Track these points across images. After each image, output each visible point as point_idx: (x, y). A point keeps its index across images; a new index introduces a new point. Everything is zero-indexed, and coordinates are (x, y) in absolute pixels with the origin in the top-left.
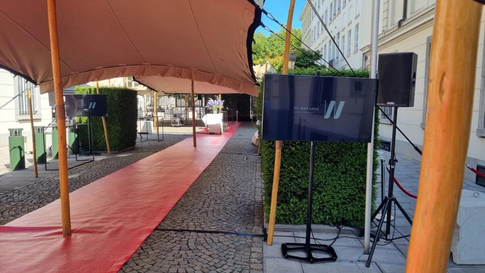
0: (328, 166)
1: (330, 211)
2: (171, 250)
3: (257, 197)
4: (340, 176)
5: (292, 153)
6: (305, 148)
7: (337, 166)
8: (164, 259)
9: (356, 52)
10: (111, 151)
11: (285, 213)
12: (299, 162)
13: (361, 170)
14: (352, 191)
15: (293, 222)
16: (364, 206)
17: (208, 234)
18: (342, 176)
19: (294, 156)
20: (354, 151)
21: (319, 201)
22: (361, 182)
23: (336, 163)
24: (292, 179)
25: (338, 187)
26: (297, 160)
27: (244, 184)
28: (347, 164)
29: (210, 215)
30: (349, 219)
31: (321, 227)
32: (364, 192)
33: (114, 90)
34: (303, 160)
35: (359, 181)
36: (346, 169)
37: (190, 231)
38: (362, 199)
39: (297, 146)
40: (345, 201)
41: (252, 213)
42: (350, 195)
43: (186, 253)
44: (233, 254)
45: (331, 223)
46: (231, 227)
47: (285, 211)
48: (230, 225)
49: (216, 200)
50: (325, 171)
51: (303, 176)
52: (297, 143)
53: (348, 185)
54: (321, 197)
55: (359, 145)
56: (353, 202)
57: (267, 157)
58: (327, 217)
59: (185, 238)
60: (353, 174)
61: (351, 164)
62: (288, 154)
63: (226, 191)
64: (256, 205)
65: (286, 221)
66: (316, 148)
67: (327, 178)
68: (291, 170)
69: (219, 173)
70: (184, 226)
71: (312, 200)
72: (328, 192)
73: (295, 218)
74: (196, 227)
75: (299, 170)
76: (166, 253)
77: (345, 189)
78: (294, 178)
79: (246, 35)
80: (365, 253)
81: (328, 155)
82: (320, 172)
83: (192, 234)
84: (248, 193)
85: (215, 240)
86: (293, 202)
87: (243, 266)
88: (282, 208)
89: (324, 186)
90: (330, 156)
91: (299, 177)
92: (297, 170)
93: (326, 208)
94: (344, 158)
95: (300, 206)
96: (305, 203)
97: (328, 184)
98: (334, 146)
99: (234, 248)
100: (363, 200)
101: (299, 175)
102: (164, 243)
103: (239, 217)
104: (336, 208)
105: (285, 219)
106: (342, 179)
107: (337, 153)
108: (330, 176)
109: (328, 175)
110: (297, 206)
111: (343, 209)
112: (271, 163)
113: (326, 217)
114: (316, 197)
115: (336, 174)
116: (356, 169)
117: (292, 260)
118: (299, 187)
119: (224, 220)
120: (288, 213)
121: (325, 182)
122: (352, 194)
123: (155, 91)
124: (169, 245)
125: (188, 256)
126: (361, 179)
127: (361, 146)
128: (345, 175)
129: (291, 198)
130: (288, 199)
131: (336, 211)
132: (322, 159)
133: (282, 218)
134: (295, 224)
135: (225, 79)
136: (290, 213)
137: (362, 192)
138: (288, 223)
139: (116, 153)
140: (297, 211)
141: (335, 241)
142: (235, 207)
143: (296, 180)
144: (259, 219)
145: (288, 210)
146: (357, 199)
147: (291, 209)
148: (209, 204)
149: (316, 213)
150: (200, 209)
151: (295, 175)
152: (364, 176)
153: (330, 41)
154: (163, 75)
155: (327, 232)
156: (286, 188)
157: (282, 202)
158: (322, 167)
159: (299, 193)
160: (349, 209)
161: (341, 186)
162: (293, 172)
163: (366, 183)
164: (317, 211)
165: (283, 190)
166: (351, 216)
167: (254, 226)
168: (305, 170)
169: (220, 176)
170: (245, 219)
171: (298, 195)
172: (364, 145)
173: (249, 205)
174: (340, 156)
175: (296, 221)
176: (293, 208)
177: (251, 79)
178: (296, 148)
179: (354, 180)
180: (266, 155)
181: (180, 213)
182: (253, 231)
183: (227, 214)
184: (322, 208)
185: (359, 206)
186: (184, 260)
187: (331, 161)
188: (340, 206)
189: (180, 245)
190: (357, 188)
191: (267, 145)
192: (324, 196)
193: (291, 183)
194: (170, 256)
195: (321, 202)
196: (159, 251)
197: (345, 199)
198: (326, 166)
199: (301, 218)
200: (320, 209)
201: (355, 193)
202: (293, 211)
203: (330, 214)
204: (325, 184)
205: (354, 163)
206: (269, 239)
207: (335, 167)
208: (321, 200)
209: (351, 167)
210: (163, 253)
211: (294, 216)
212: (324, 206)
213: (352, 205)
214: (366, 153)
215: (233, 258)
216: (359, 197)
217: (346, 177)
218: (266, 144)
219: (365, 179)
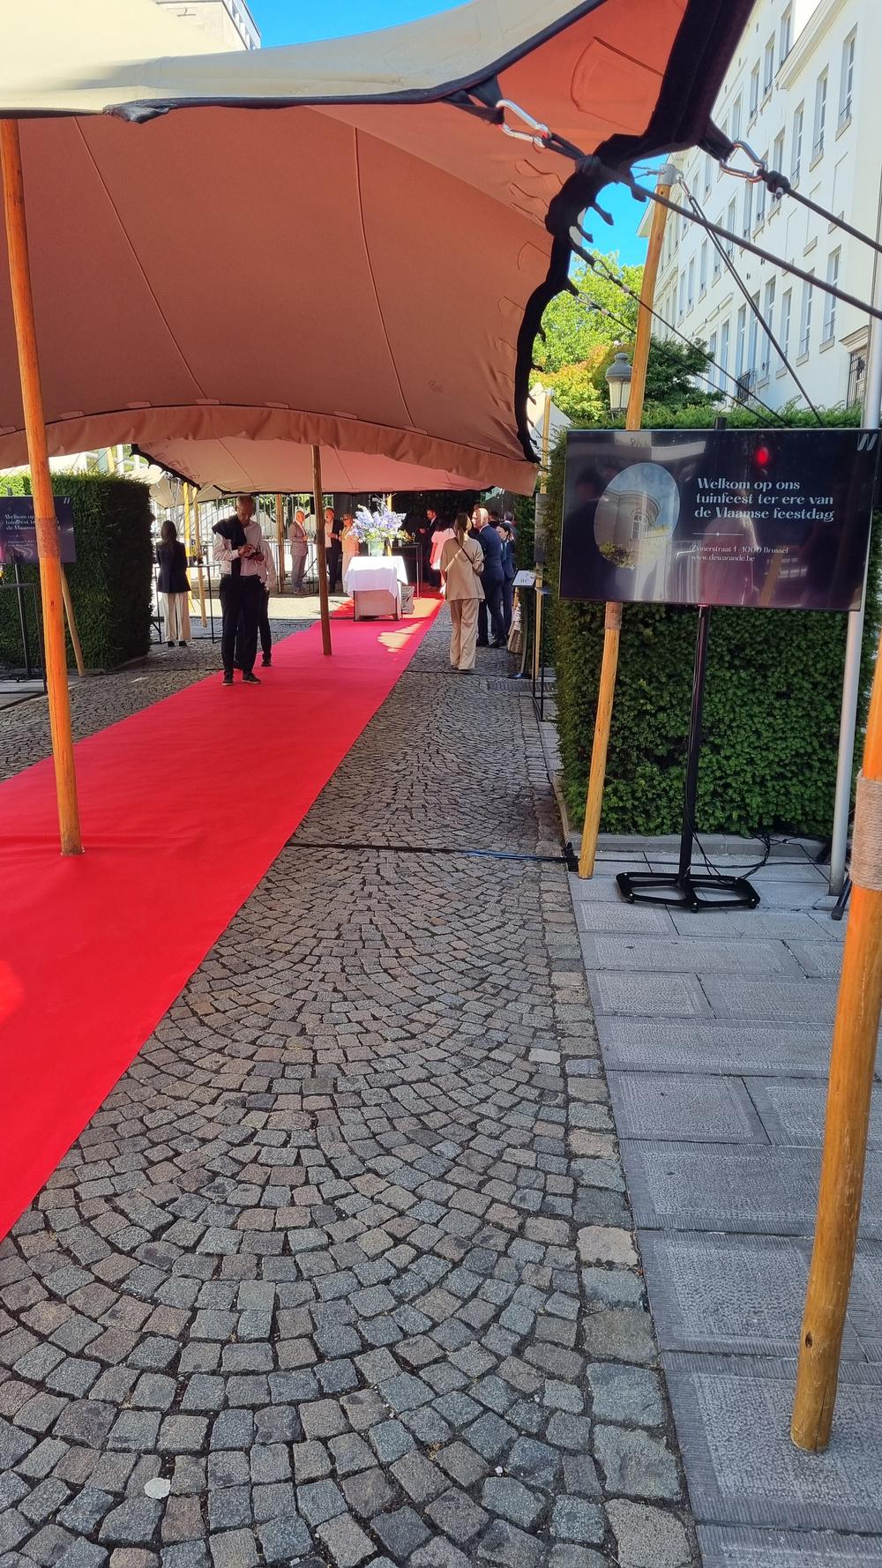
0: (740, 678)
1: (743, 799)
2: (341, 883)
3: (536, 779)
4: (771, 704)
5: (644, 644)
6: (679, 629)
7: (765, 677)
8: (331, 900)
9: (826, 346)
10: (86, 666)
11: (621, 804)
12: (663, 670)
13: (830, 686)
14: (803, 744)
15: (642, 829)
16: (833, 785)
17: (424, 854)
18: (777, 704)
19: (648, 652)
20: (810, 636)
21: (713, 772)
22: (828, 720)
23: (763, 668)
24: (644, 713)
25: (765, 734)
26: (658, 663)
27: (494, 748)
28: (792, 672)
29: (419, 815)
30: (793, 818)
31: (718, 838)
32: (835, 748)
33: (87, 482)
34: (674, 665)
35: (823, 718)
36: (789, 685)
37: (378, 848)
38: (830, 765)
39: (657, 624)
40: (782, 770)
41: (530, 814)
42: (798, 755)
43: (379, 890)
44: (496, 894)
45: (744, 831)
46: (478, 842)
47: (621, 799)
48: (474, 836)
49: (426, 784)
50: (731, 692)
51: (673, 706)
52: (657, 617)
53: (792, 729)
54: (718, 762)
55: (826, 620)
56: (803, 775)
57: (577, 656)
58: (735, 815)
59: (367, 861)
60: (806, 698)
61: (802, 671)
62: (632, 646)
63: (449, 765)
64: (536, 797)
65: (624, 827)
66: (711, 630)
67: (737, 709)
68: (641, 689)
69: (416, 721)
70: (357, 837)
71: (694, 769)
72: (738, 747)
73: (649, 817)
74: (388, 840)
75: (662, 690)
76: (332, 888)
77: (785, 739)
78: (646, 712)
79: (519, 317)
80: (831, 894)
81: (741, 648)
82: (719, 695)
83: (383, 853)
84: (508, 770)
85: (448, 867)
86: (643, 776)
87: (525, 917)
88: (615, 791)
89: (729, 732)
90: (747, 651)
91: (662, 709)
92: (656, 689)
93: (730, 792)
94: (784, 656)
95: (664, 785)
96: (677, 778)
97: (738, 726)
98: (757, 623)
99: (497, 883)
100: (831, 767)
101: (662, 703)
102: (320, 871)
103: (497, 822)
104: (757, 789)
105: (623, 820)
106: (776, 712)
107: (766, 641)
108: (745, 704)
109: (739, 702)
110: (654, 787)
111: (778, 792)
112: (587, 672)
113: (731, 815)
114: (706, 760)
115: (762, 698)
116: (815, 685)
117: (646, 906)
118: (660, 736)
119: (459, 827)
120: (629, 805)
121: (734, 720)
122: (802, 751)
123: (194, 485)
124: (334, 875)
125: (386, 895)
126: (829, 709)
127: (830, 622)
128: (784, 702)
129: (637, 765)
130: (630, 766)
131: (759, 799)
132: (727, 658)
133: (613, 816)
134: (650, 832)
135: (434, 445)
136: (636, 803)
137: (828, 746)
138: (629, 831)
139: (101, 674)
140: (653, 799)
141: (756, 870)
142: (479, 800)
143: (654, 716)
144: (548, 826)
145: (629, 795)
146: (817, 764)
147: (639, 794)
148: (411, 794)
149: (705, 804)
150: (388, 804)
151: (651, 703)
152: (837, 703)
153: (743, 309)
154: (253, 434)
155: (731, 851)
156: (625, 738)
157: (616, 775)
158: (723, 680)
159: (662, 751)
160: (792, 790)
161: (775, 732)
162: (645, 696)
163: (839, 723)
164: (707, 799)
165: (619, 743)
166: (800, 812)
167: (538, 840)
168: (678, 689)
169: (421, 729)
170: (512, 826)
171: (657, 757)
172: (839, 617)
173: (517, 796)
174: (774, 650)
175: (652, 825)
176: (643, 791)
177: (513, 443)
178: (654, 630)
179: (808, 715)
180: (575, 651)
181: (338, 812)
182: (537, 850)
183: (463, 813)
184: (719, 790)
185: (820, 784)
186: (379, 903)
187: (749, 663)
188: (769, 784)
189: (361, 876)
190: (817, 737)
191: (577, 623)
192: (727, 758)
193: (638, 725)
194: (343, 894)
195: (718, 774)
196: (314, 885)
197: (785, 766)
198: (735, 678)
199: (663, 818)
200: (714, 794)
201: (809, 750)
202: (644, 799)
203: (743, 806)
204: (730, 727)
205: (812, 670)
206: (583, 866)
207: (760, 680)
208: (720, 768)
209: (803, 679)
210: (325, 889)
211: (646, 812)
212: (727, 786)
213: (801, 782)
214: (842, 642)
215: (498, 902)
216: (819, 760)
217: (789, 706)
218: (574, 620)
219: (838, 710)
